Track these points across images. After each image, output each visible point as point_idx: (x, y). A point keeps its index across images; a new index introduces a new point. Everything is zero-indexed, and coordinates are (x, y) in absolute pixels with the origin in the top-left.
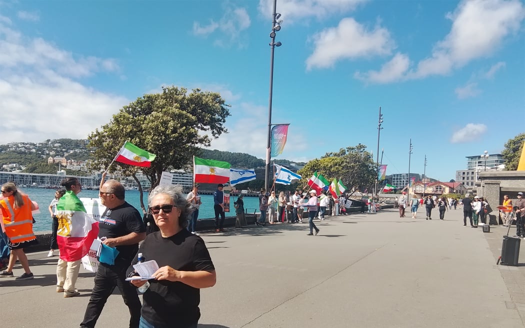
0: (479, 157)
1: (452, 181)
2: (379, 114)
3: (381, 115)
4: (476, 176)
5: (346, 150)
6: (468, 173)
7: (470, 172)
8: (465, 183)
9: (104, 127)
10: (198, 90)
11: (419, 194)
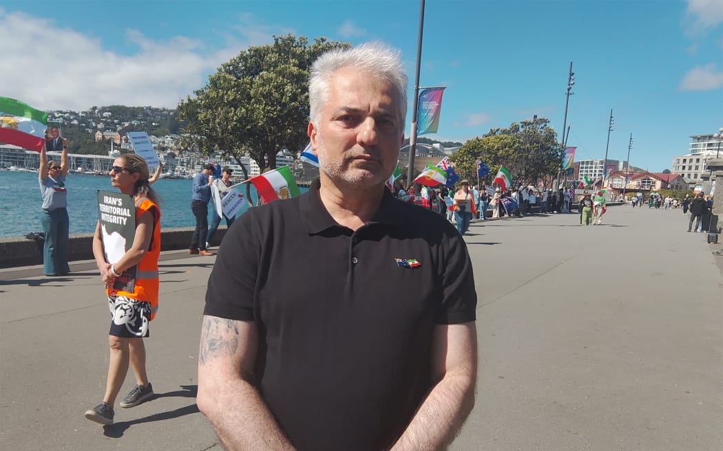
0: (711, 137)
1: (667, 172)
2: (569, 72)
3: (572, 74)
4: (702, 164)
5: (520, 125)
6: (691, 161)
7: (695, 158)
8: (686, 176)
9: (197, 92)
10: (323, 40)
11: (617, 189)
